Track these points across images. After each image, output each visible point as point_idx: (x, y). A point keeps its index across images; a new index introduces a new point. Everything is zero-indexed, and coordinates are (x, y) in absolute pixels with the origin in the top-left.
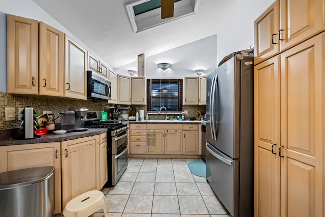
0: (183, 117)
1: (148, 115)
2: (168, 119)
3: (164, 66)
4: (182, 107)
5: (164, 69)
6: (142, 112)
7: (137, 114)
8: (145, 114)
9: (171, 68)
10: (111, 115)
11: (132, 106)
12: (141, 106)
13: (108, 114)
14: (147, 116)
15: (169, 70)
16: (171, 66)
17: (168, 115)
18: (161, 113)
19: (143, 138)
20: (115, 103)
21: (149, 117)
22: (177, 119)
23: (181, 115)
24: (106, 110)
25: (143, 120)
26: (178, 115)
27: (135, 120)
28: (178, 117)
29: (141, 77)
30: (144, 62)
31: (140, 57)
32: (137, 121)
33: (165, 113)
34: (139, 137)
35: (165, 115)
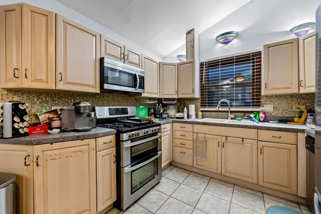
0: (261, 115)
1: (202, 111)
2: (232, 119)
3: (225, 38)
4: (259, 99)
5: (226, 43)
6: (192, 107)
7: (185, 109)
8: (196, 110)
9: (239, 38)
10: (152, 111)
11: (179, 100)
12: (192, 100)
13: (149, 109)
14: (200, 113)
15: (235, 42)
16: (237, 35)
17: (232, 112)
18: (220, 109)
19: (189, 144)
20: (157, 96)
21: (202, 115)
22: (250, 118)
23: (259, 112)
24: (146, 105)
25: (193, 119)
26: (252, 112)
27: (183, 118)
28: (252, 116)
29: (191, 60)
30: (193, 39)
31: (189, 35)
32: (186, 119)
33: (227, 109)
34: (183, 142)
35: (227, 112)
